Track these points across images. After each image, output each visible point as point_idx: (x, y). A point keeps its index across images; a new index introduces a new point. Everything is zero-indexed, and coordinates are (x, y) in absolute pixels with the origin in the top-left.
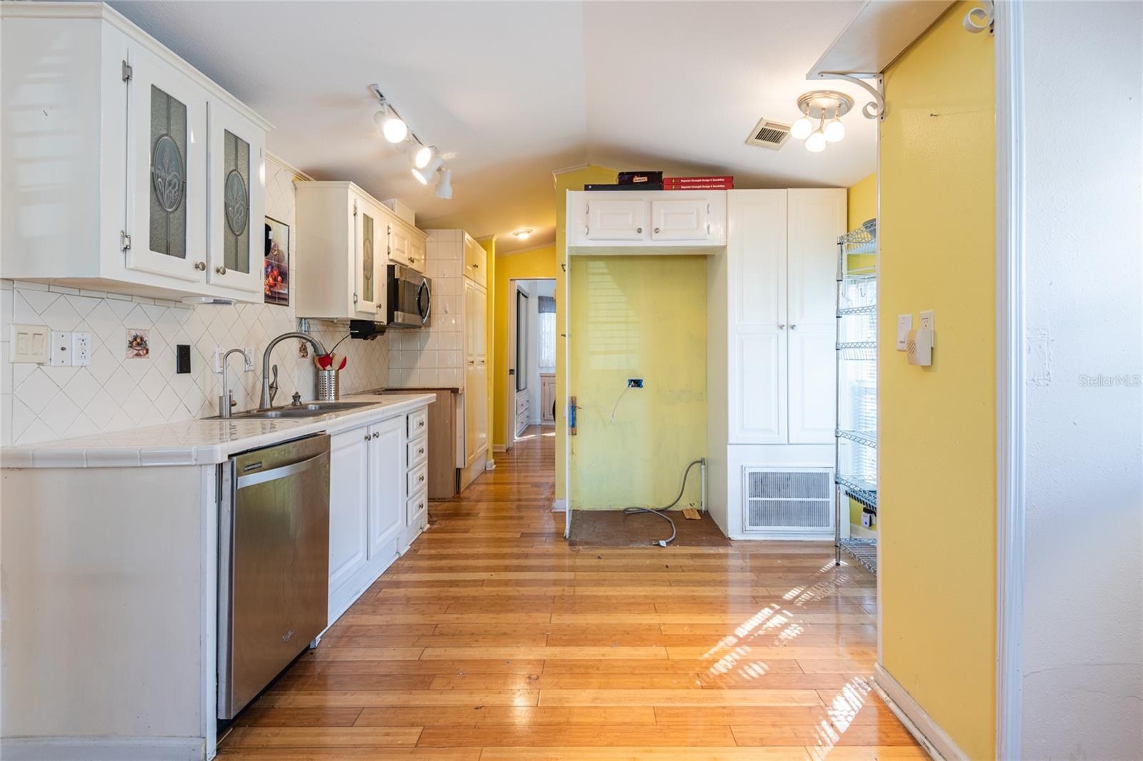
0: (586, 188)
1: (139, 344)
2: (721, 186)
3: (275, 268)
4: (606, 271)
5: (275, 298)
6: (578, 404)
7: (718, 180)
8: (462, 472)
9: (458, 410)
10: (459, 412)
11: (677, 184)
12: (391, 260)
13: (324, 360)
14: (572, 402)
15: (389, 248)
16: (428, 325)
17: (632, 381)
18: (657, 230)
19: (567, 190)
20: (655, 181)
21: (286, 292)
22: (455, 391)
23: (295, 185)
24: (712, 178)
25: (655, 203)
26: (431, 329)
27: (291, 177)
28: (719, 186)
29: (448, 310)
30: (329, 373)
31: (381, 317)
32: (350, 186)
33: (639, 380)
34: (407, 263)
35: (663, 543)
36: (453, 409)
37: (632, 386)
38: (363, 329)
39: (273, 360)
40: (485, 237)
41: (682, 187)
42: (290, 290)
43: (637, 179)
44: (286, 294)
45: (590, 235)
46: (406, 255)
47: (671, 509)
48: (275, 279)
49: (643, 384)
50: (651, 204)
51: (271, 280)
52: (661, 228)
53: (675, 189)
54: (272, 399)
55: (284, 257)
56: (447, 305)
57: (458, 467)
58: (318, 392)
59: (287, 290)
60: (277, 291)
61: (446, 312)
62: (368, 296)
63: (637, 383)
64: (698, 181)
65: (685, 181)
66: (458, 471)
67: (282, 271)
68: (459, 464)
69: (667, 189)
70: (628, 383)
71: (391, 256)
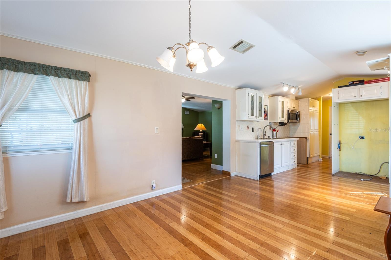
0: (339, 87)
1: (248, 127)
2: (386, 80)
3: (265, 114)
4: (351, 106)
6: (341, 142)
7: (385, 79)
8: (309, 158)
9: (307, 143)
10: (308, 143)
11: (369, 82)
13: (274, 130)
14: (339, 142)
15: (288, 106)
16: (299, 122)
17: (360, 137)
18: (361, 96)
19: (332, 89)
20: (362, 82)
22: (306, 138)
24: (383, 79)
25: (361, 88)
26: (300, 123)
27: (268, 97)
28: (385, 81)
29: (304, 118)
30: (275, 133)
31: (286, 121)
32: (279, 96)
33: (363, 137)
34: (293, 108)
35: (362, 180)
36: (306, 143)
37: (360, 138)
38: (282, 124)
39: (265, 130)
40: (319, 97)
41: (371, 83)
43: (355, 83)
45: (339, 99)
46: (293, 107)
47: (376, 175)
48: (265, 116)
49: (365, 138)
50: (359, 89)
52: (363, 95)
53: (368, 84)
54: (265, 137)
55: (267, 112)
56: (304, 117)
57: (307, 157)
58: (273, 136)
60: (266, 118)
61: (304, 119)
62: (283, 117)
63: (362, 138)
64: (377, 80)
65: (372, 81)
66: (308, 158)
67: (267, 114)
68: (308, 156)
69: (365, 84)
70: (359, 137)
71: (288, 108)
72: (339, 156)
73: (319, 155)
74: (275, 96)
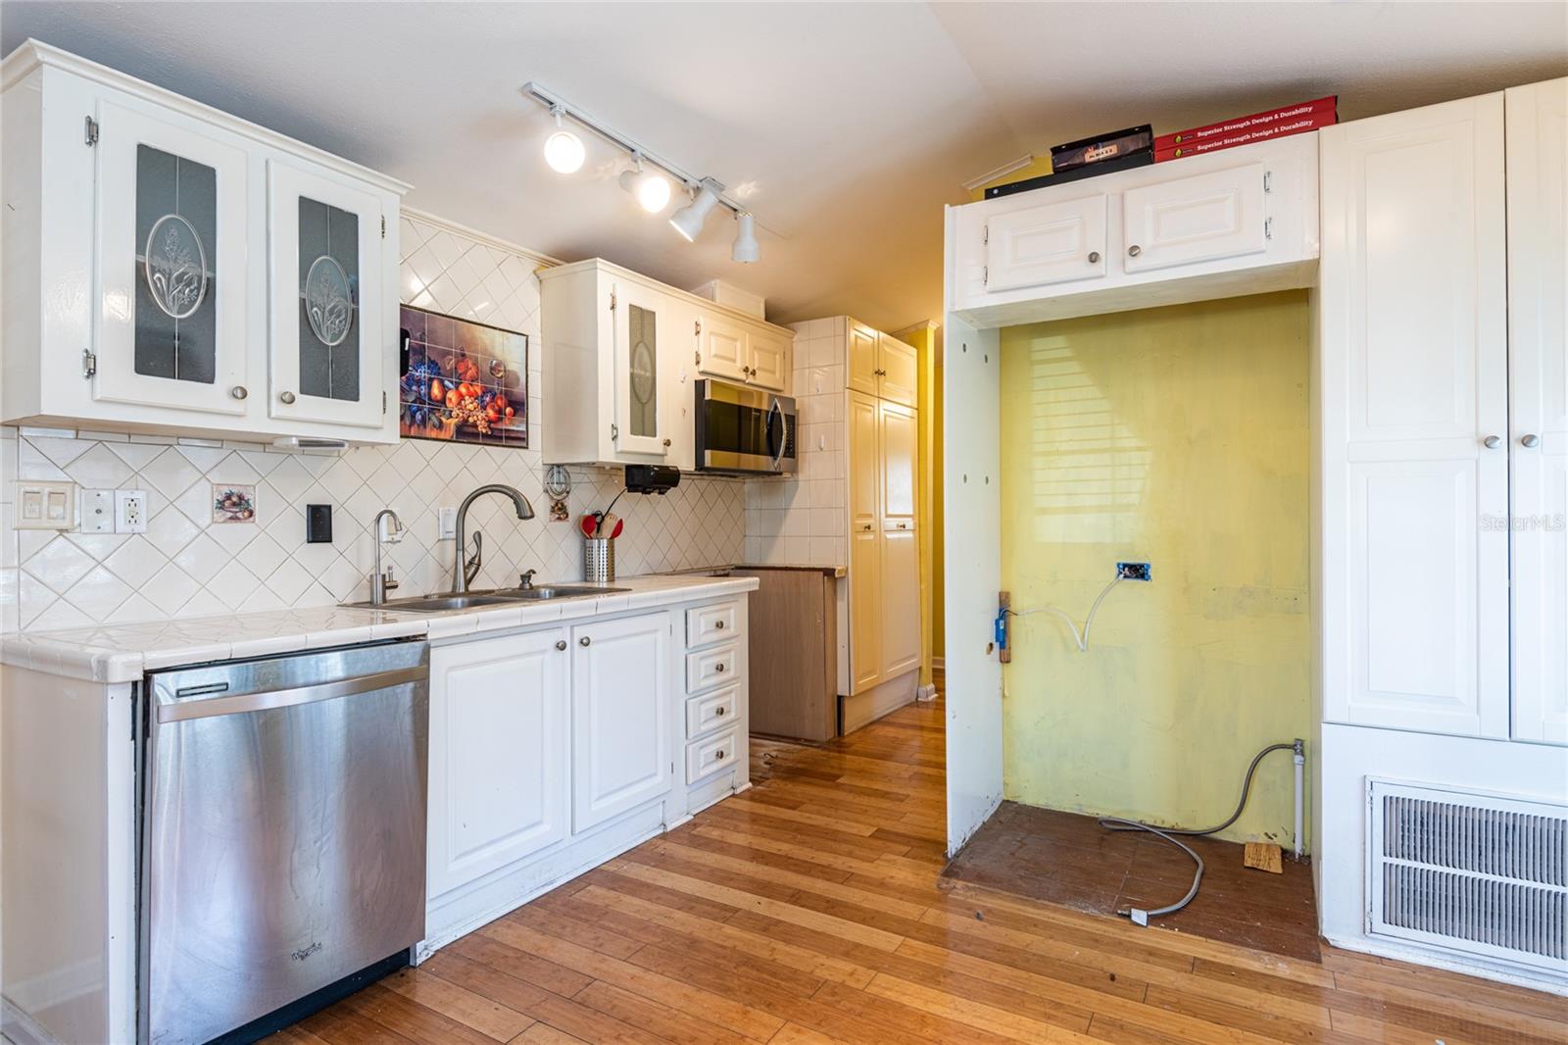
0: (989, 194)
1: (235, 504)
2: (1303, 124)
3: (498, 395)
4: (1068, 353)
5: (501, 438)
6: (1016, 604)
7: (1296, 112)
8: (846, 702)
9: (839, 604)
10: (841, 606)
11: (1189, 144)
12: (703, 373)
13: (591, 525)
14: (1001, 602)
15: (698, 355)
16: (794, 470)
17: (1125, 566)
18: (1134, 251)
19: (947, 206)
21: (523, 428)
22: (829, 573)
23: (538, 277)
24: (1278, 112)
25: (1130, 196)
26: (801, 477)
27: (531, 266)
28: (1297, 126)
29: (823, 445)
30: (600, 548)
32: (599, 265)
33: (1142, 566)
34: (742, 376)
35: (1140, 916)
36: (829, 602)
37: (1125, 577)
41: (1199, 148)
42: (529, 426)
43: (1092, 155)
44: (522, 432)
45: (990, 286)
46: (739, 364)
47: (1218, 836)
48: (500, 411)
49: (1151, 573)
50: (1122, 197)
51: (491, 413)
52: (1145, 243)
53: (1182, 156)
54: (468, 582)
55: (518, 379)
56: (823, 438)
57: (839, 693)
58: (587, 571)
59: (525, 426)
60: (504, 427)
61: (821, 449)
62: (644, 429)
63: (1137, 571)
64: (1242, 126)
65: (1206, 134)
66: (840, 699)
67: (513, 399)
68: (842, 690)
69: (1159, 162)
70: (1116, 571)
71: (702, 368)
72: (1004, 696)
73: (920, 668)
74: (568, 262)
